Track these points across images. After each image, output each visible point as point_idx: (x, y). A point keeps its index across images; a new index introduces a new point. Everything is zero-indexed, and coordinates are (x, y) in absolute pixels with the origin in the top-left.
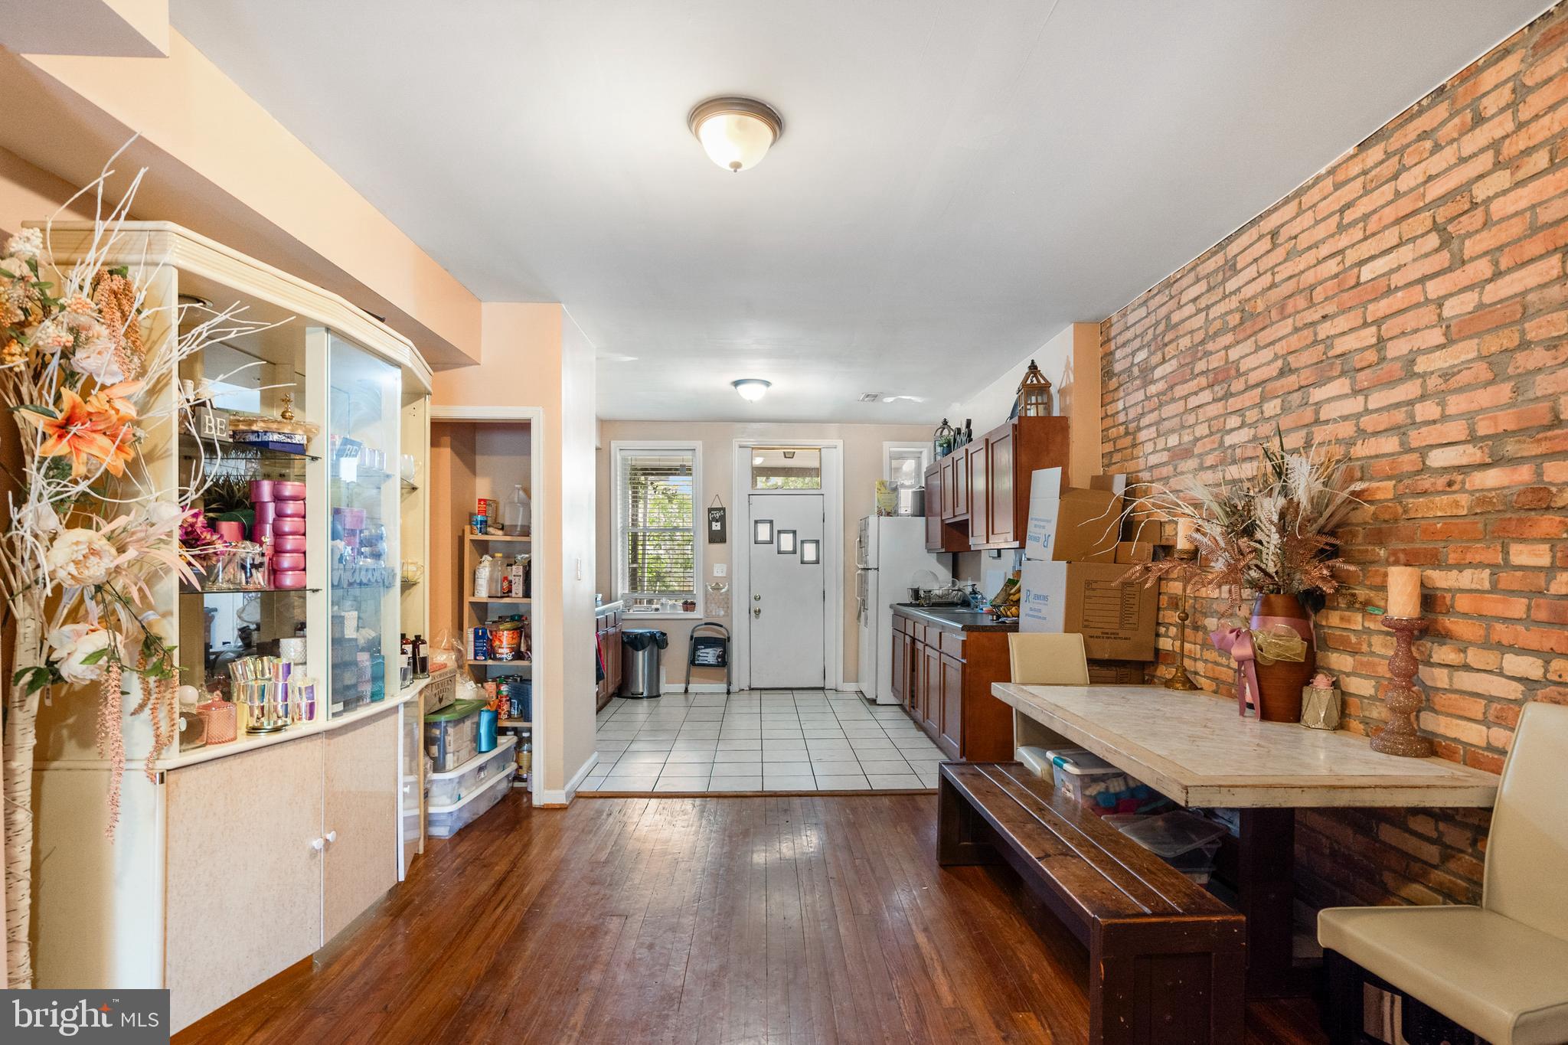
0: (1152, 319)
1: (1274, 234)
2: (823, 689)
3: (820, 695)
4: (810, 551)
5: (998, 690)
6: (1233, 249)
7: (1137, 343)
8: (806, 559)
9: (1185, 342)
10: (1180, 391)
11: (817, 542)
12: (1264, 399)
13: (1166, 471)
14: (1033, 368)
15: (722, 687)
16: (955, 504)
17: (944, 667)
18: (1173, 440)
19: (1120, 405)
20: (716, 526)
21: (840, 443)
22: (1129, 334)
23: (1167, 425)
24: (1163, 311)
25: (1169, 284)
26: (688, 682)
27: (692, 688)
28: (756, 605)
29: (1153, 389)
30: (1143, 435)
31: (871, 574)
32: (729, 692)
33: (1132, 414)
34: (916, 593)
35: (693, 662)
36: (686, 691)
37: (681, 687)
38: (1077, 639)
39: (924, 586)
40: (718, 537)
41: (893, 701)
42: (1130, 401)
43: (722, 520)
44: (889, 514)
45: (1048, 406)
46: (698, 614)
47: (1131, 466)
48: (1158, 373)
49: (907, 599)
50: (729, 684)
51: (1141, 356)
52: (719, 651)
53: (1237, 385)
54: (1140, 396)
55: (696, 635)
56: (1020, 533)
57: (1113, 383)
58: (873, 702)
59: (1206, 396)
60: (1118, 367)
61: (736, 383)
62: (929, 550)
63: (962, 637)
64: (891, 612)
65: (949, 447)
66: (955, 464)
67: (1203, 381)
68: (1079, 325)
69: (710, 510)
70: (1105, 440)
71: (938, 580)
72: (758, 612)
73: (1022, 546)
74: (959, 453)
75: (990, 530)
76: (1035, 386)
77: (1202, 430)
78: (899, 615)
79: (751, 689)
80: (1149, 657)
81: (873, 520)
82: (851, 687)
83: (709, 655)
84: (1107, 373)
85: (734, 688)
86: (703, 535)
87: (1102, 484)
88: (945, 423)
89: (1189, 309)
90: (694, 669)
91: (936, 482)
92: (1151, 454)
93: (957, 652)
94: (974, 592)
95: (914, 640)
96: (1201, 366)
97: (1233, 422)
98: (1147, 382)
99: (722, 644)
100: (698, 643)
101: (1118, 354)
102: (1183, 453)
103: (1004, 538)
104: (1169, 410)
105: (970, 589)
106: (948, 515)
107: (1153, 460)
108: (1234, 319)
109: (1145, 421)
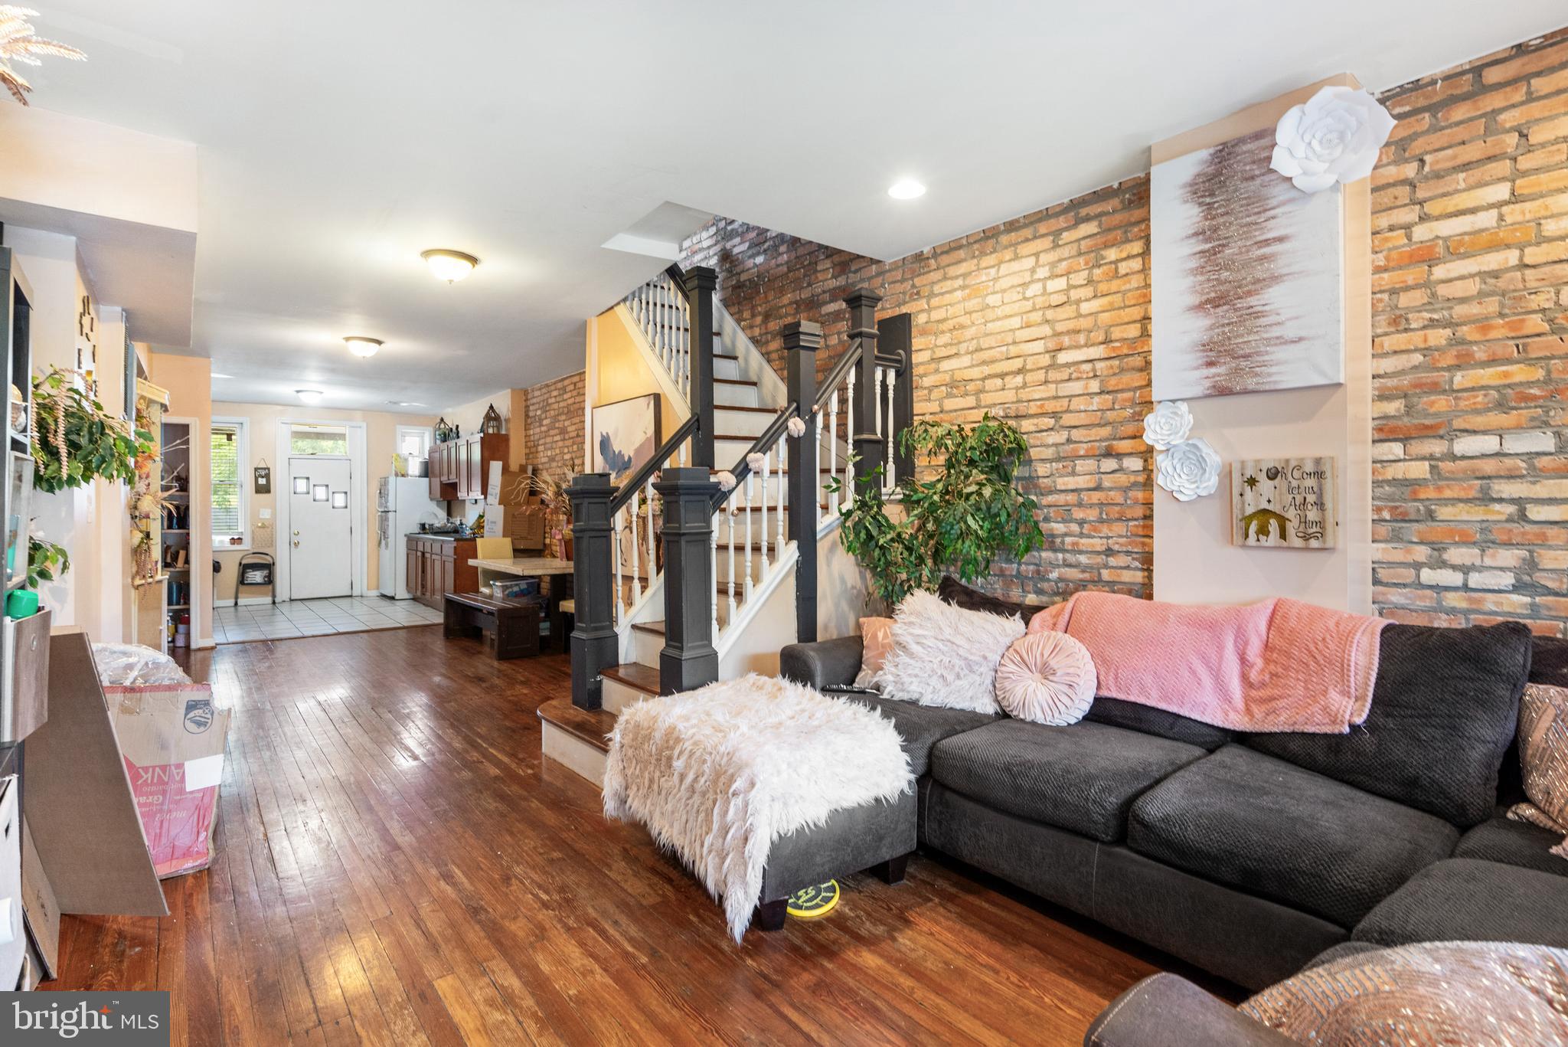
0: (542, 398)
1: (575, 384)
2: (351, 596)
3: (349, 599)
4: (340, 500)
5: (471, 562)
6: (566, 382)
7: (537, 406)
8: (336, 505)
9: (552, 412)
10: (552, 432)
11: (346, 493)
12: (574, 444)
13: (547, 466)
14: (491, 407)
15: (269, 600)
16: (449, 473)
17: (443, 563)
18: (549, 453)
19: (532, 432)
20: (262, 481)
21: (365, 425)
22: (534, 401)
23: (548, 446)
24: (546, 396)
25: (547, 386)
26: (236, 598)
27: (241, 602)
28: (295, 539)
29: (543, 429)
30: (541, 448)
31: (391, 515)
32: (274, 603)
33: (537, 437)
34: (423, 526)
35: (242, 581)
36: (236, 604)
37: (231, 602)
38: (508, 540)
39: (428, 521)
40: (263, 489)
41: (407, 596)
42: (535, 431)
43: (267, 476)
44: (403, 476)
45: (499, 427)
46: (247, 545)
47: (535, 462)
48: (545, 422)
49: (417, 530)
50: (274, 596)
51: (539, 413)
52: (266, 572)
53: (567, 437)
54: (538, 430)
55: (244, 562)
56: (484, 492)
57: (529, 421)
58: (392, 598)
59: (558, 438)
60: (531, 414)
61: (298, 392)
62: (431, 499)
63: (455, 544)
64: (405, 539)
65: (445, 438)
66: (449, 449)
67: (556, 431)
68: (513, 391)
69: (256, 469)
70: (526, 447)
71: (438, 517)
72: (296, 545)
73: (486, 498)
74: (451, 443)
75: (469, 489)
76: (492, 416)
77: (558, 451)
78: (411, 540)
79: (291, 600)
80: (541, 547)
81: (392, 479)
82: (375, 593)
83: (257, 576)
84: (527, 416)
85: (277, 600)
86: (250, 486)
87: (523, 469)
88: (442, 420)
89: (553, 400)
90: (242, 588)
91: (437, 455)
92: (542, 458)
93: (451, 552)
94: (461, 524)
95: (423, 554)
96: (557, 425)
97: (566, 450)
98: (541, 425)
99: (269, 568)
100: (245, 568)
101: (531, 408)
102: (552, 459)
103: (477, 494)
104: (549, 440)
105: (458, 523)
106: (444, 479)
107: (544, 460)
108: (566, 410)
109: (541, 442)
